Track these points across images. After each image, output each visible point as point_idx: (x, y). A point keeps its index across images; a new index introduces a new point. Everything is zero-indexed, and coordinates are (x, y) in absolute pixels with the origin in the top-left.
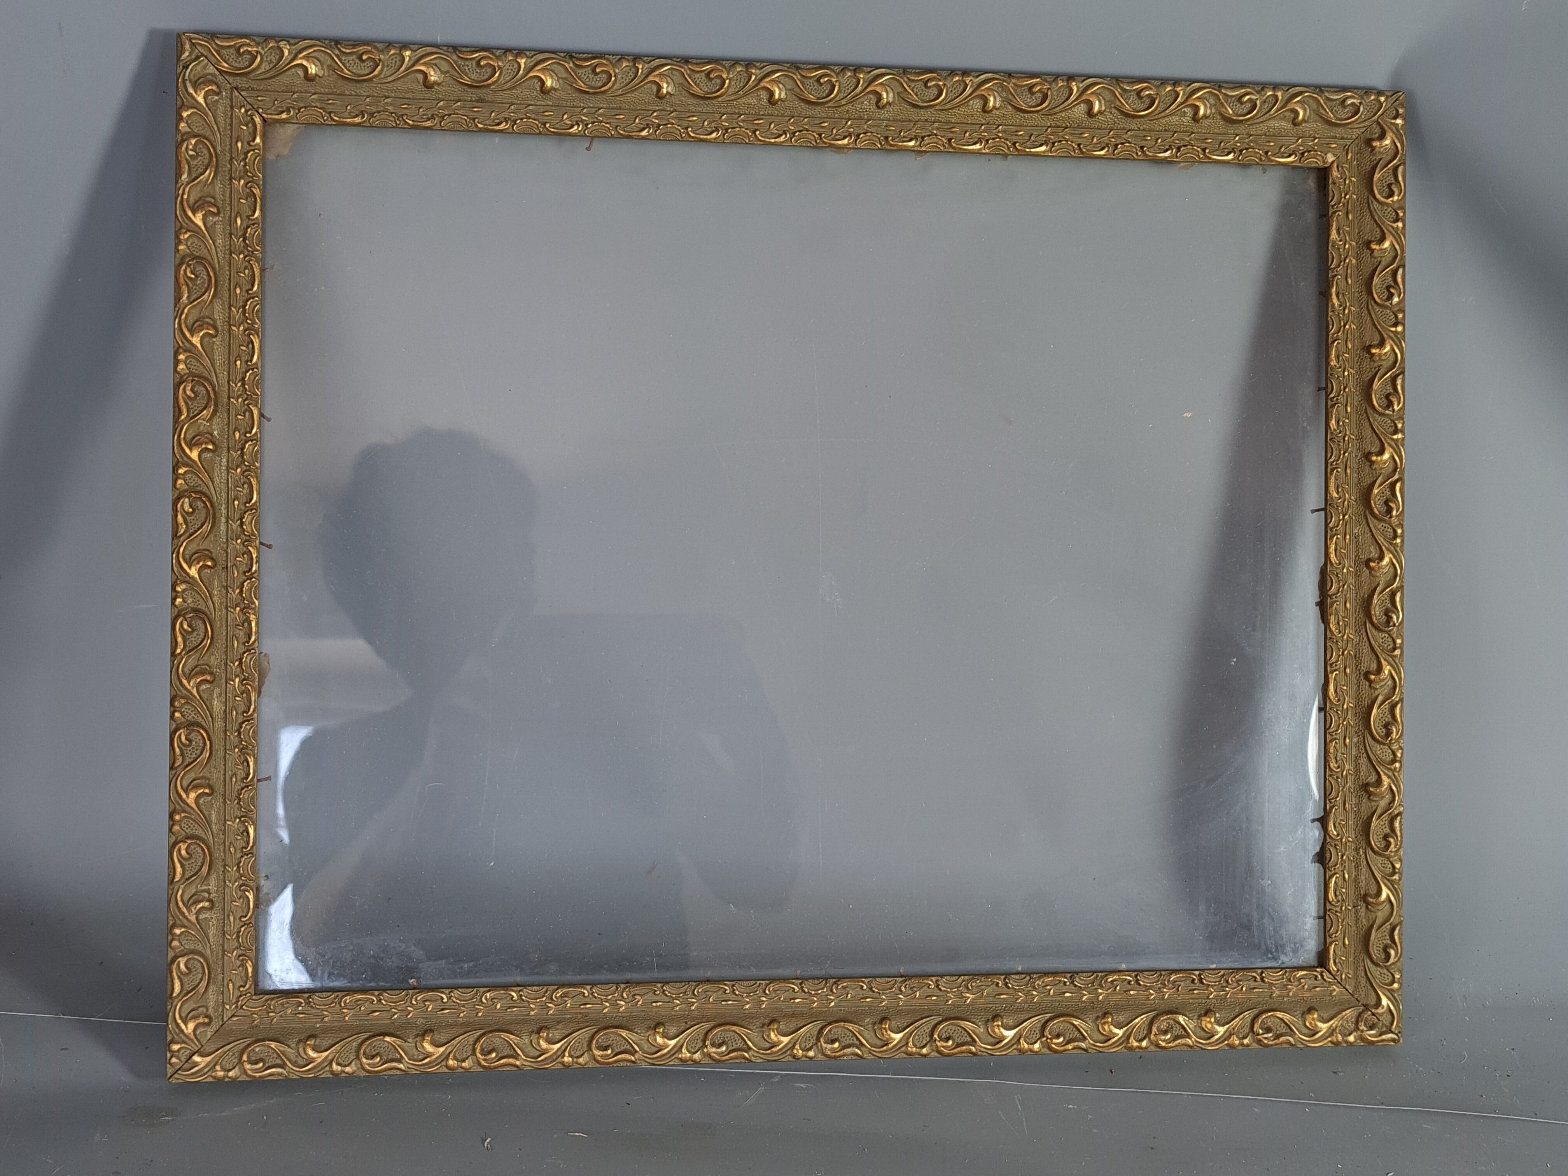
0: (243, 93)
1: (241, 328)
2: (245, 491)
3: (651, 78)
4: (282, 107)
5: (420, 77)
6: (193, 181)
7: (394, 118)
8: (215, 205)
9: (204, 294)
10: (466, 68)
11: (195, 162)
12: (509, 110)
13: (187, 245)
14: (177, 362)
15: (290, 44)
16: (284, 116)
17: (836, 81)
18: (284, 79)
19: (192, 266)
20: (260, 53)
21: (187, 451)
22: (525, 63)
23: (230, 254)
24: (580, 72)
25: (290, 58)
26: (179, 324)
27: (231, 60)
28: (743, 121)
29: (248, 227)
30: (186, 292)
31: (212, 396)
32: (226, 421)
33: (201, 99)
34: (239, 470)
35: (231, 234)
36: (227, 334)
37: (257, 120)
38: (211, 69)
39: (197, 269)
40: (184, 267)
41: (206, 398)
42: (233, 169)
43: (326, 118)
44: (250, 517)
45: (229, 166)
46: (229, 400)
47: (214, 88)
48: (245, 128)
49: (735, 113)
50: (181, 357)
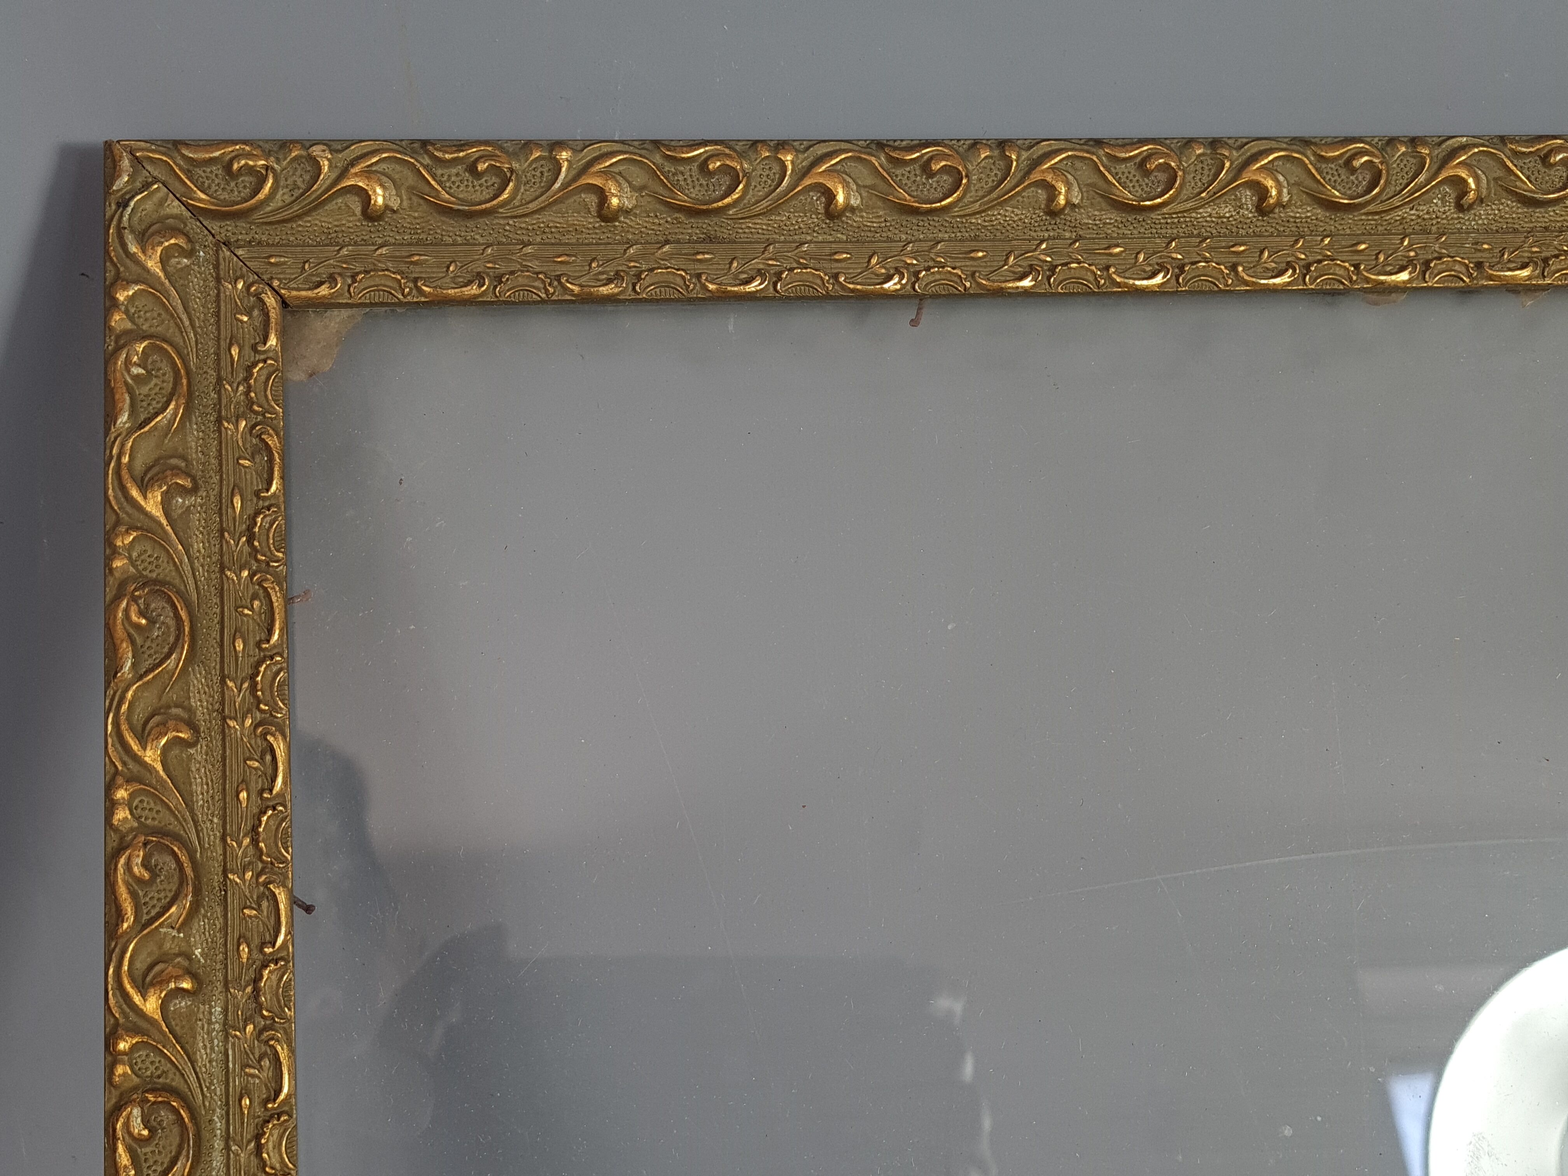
0: (240, 252)
1: (248, 722)
2: (264, 1075)
3: (1035, 176)
4: (318, 275)
5: (592, 200)
6: (141, 426)
7: (543, 282)
8: (188, 474)
9: (168, 656)
10: (681, 178)
11: (145, 390)
12: (766, 255)
13: (130, 558)
14: (111, 806)
15: (331, 151)
16: (324, 291)
17: (1382, 163)
18: (321, 220)
19: (141, 601)
20: (273, 168)
21: (137, 999)
22: (792, 162)
23: (222, 571)
24: (898, 172)
25: (334, 176)
26: (116, 724)
27: (214, 188)
28: (1209, 249)
29: (257, 513)
30: (130, 655)
31: (189, 871)
32: (219, 924)
33: (153, 264)
34: (250, 1028)
35: (222, 531)
36: (219, 737)
37: (271, 301)
38: (174, 207)
39: (153, 606)
40: (124, 604)
41: (176, 879)
42: (224, 401)
43: (407, 290)
44: (276, 1133)
45: (213, 395)
46: (226, 877)
47: (181, 241)
48: (245, 319)
49: (1191, 235)
50: (121, 794)
